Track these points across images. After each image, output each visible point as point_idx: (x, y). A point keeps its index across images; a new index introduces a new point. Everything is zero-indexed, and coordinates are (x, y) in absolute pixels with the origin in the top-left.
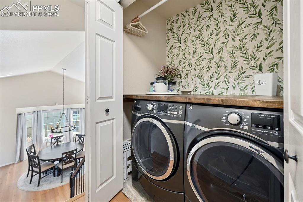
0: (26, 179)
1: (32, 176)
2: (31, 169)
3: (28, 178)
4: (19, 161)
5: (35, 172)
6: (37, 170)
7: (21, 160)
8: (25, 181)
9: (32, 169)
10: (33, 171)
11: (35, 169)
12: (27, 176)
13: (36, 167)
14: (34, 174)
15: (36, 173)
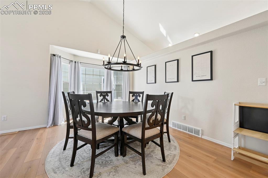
0: (63, 153)
1: (76, 148)
2: (72, 134)
3: (66, 151)
4: (53, 125)
5: (83, 139)
6: (88, 134)
7: (55, 123)
8: (60, 159)
9: (76, 133)
10: (76, 138)
11: (82, 132)
12: (65, 149)
13: (85, 128)
14: (80, 143)
15: (84, 143)
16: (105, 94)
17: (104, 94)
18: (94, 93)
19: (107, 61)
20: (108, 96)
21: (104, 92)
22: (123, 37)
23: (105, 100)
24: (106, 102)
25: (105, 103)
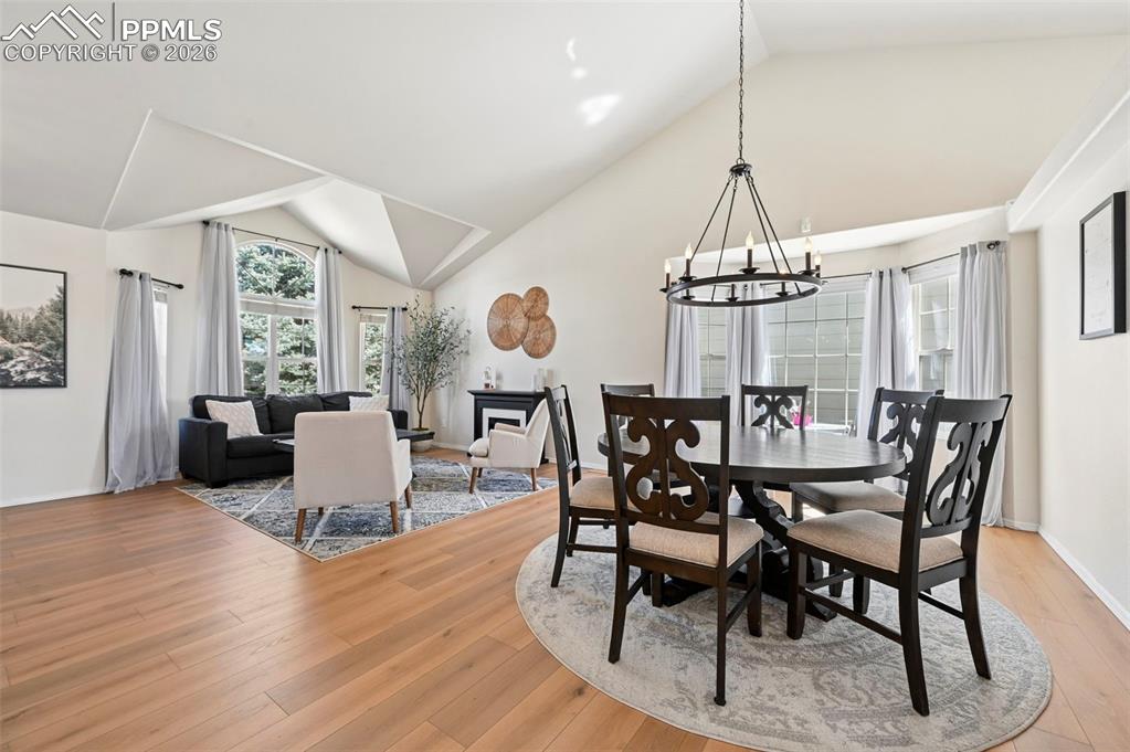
16: (777, 398)
17: (773, 398)
18: (819, 393)
19: (743, 264)
20: (789, 405)
21: (773, 390)
22: (739, 170)
23: (777, 423)
24: (779, 430)
25: (778, 435)
